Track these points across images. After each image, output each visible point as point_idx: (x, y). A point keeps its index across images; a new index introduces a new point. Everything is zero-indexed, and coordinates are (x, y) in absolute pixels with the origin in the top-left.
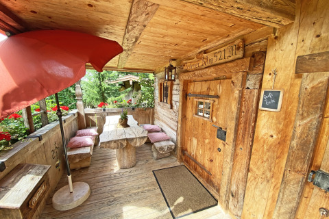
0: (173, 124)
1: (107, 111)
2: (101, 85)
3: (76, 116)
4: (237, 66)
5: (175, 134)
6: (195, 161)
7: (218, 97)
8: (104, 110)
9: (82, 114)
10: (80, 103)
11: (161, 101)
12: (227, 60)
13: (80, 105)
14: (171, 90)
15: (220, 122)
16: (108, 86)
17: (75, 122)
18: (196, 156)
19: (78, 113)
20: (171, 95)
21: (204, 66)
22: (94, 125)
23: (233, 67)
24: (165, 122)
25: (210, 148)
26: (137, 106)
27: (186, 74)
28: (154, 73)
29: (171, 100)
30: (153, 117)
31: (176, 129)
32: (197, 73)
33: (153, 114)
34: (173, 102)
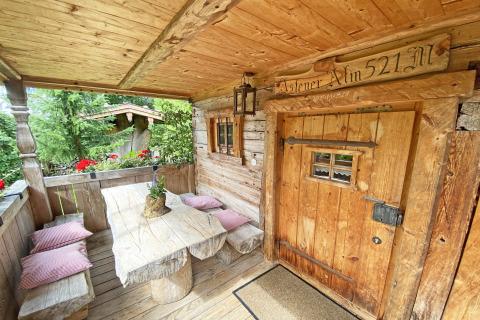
0: (251, 193)
1: (99, 178)
2: (70, 123)
3: (26, 197)
4: (438, 86)
5: (257, 210)
6: (311, 259)
7: (372, 144)
8: (93, 176)
9: (40, 189)
10: (31, 166)
11: (214, 151)
12: (403, 74)
13: (32, 170)
14: (242, 131)
15: (379, 191)
16: (87, 125)
17: (25, 213)
18: (313, 250)
19: (29, 190)
20: (242, 140)
21: (336, 85)
22: (71, 210)
23: (426, 88)
24: (225, 189)
25: (351, 238)
26: (163, 161)
27: (285, 101)
28: (190, 100)
29: (242, 149)
30: (194, 180)
31: (258, 201)
32: (315, 99)
33: (194, 173)
34: (247, 153)
